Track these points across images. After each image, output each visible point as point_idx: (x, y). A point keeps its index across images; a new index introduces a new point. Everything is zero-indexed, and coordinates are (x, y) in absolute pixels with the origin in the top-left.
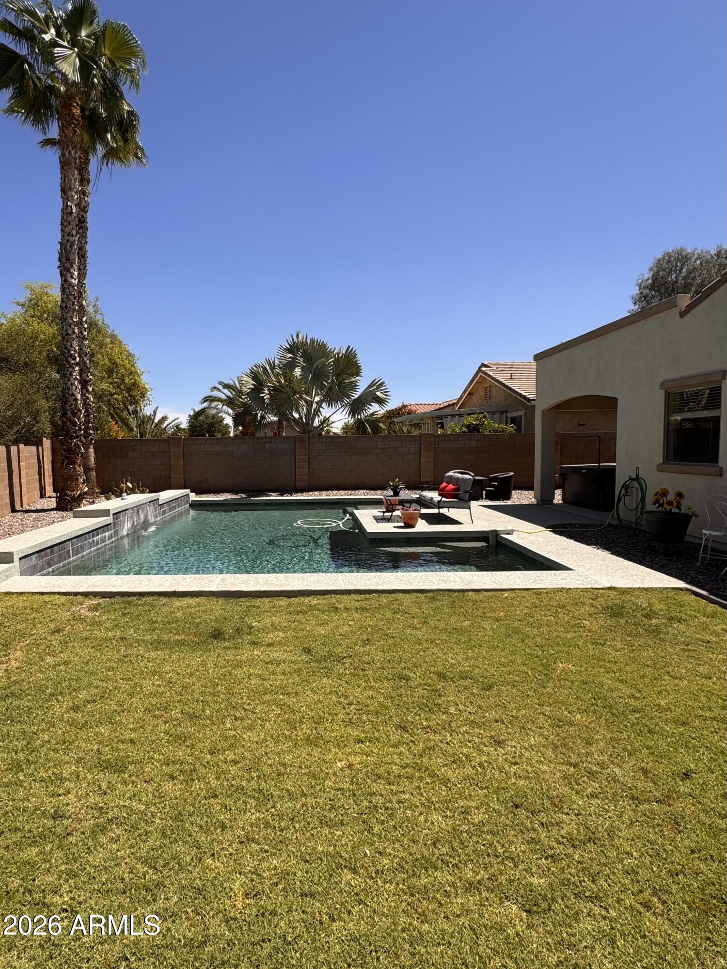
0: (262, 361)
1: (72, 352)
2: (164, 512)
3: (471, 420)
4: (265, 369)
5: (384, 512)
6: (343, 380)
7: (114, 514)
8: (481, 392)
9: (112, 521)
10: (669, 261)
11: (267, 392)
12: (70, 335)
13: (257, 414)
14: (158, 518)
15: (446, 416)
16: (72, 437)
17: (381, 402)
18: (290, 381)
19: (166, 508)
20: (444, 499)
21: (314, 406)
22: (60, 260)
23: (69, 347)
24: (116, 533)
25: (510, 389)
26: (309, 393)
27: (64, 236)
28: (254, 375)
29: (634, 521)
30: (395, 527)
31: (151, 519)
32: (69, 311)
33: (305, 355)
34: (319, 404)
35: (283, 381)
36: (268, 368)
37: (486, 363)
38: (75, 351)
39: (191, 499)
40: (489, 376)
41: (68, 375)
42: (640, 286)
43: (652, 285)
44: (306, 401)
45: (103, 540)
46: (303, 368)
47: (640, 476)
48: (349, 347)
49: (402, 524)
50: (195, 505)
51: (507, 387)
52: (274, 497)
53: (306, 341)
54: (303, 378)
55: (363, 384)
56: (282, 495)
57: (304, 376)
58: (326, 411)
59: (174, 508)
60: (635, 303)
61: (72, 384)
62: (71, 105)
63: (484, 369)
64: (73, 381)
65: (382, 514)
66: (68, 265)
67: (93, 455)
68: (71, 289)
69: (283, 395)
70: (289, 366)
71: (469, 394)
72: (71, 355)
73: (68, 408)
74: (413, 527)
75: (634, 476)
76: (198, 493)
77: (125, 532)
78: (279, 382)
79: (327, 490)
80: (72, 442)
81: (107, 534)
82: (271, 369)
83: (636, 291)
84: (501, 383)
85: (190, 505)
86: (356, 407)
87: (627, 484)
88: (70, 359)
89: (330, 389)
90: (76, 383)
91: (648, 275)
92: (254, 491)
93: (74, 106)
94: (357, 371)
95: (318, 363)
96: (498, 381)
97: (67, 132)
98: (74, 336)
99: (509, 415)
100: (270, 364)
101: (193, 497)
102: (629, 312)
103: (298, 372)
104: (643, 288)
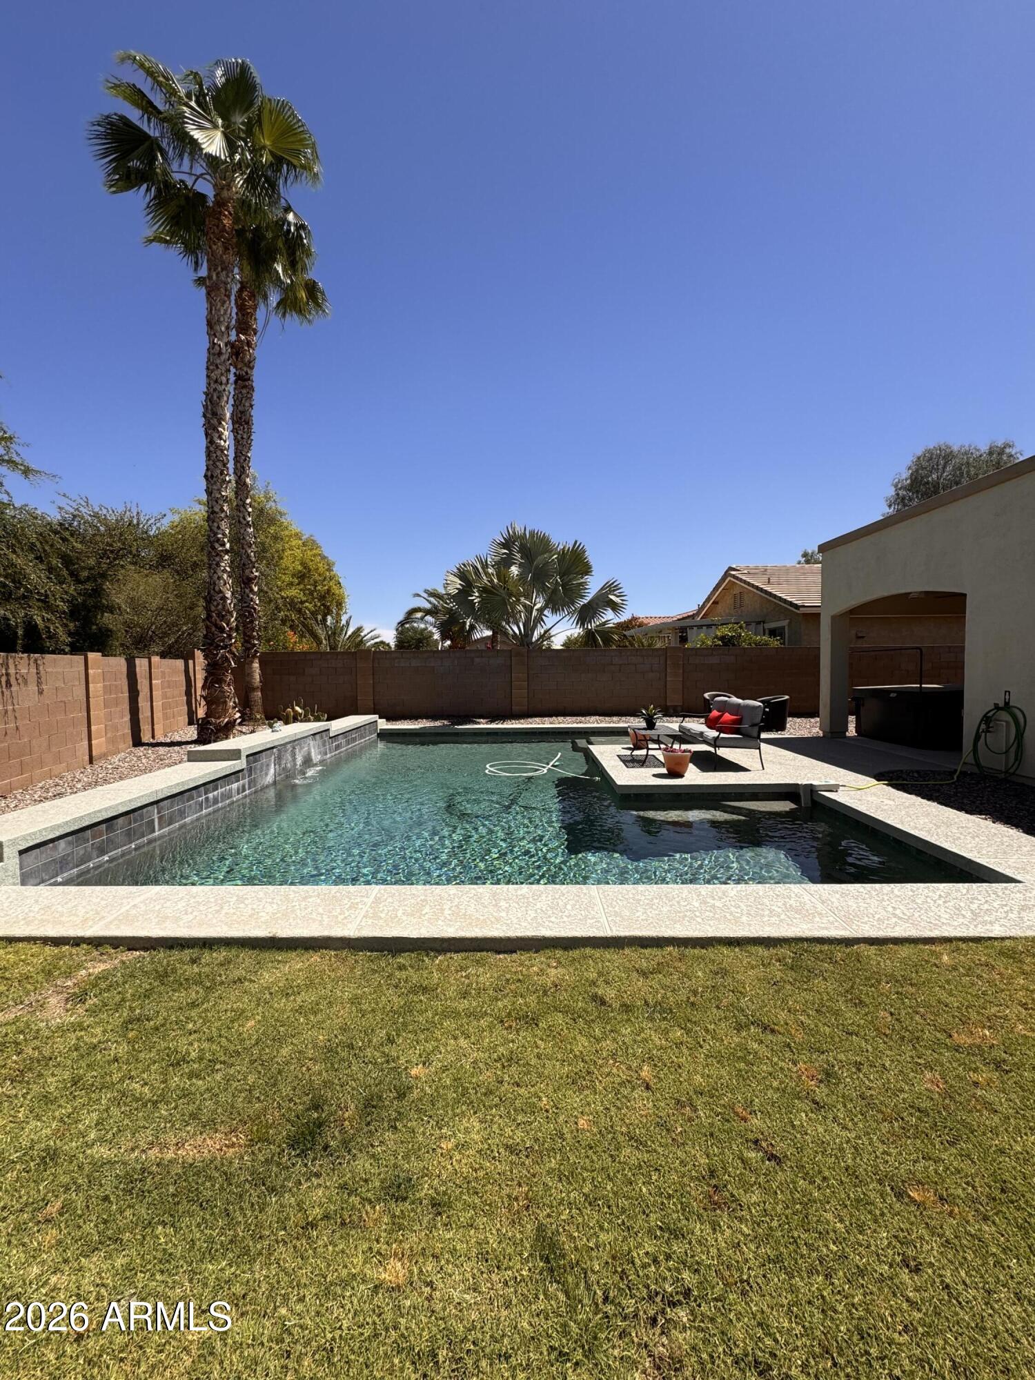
0: (472, 559)
1: (220, 536)
2: (338, 747)
3: (725, 631)
4: (475, 568)
5: (633, 750)
6: (570, 580)
7: (247, 756)
8: (729, 600)
9: (244, 766)
10: (931, 459)
11: (477, 594)
12: (217, 513)
13: (465, 623)
14: (328, 756)
15: (691, 627)
16: (218, 647)
17: (615, 607)
18: (505, 582)
19: (342, 740)
20: (722, 735)
21: (534, 613)
22: (204, 416)
23: (215, 529)
24: (252, 783)
25: (770, 594)
26: (529, 597)
27: (209, 384)
28: (462, 575)
29: (1003, 769)
30: (654, 775)
31: (316, 757)
32: (215, 483)
33: (524, 550)
34: (541, 611)
35: (496, 581)
36: (479, 567)
37: (734, 566)
38: (224, 534)
39: (379, 727)
40: (741, 580)
41: (214, 566)
42: (896, 486)
43: (911, 485)
44: (525, 606)
45: (228, 795)
46: (521, 565)
47: (1011, 704)
48: (576, 542)
49: (664, 771)
50: (385, 735)
51: (766, 592)
52: (483, 725)
53: (525, 534)
54: (520, 580)
55: (593, 585)
56: (492, 722)
57: (522, 576)
58: (550, 619)
59: (354, 740)
60: (890, 506)
61: (219, 578)
62: (220, 213)
63: (733, 573)
64: (220, 574)
65: (629, 752)
66: (215, 422)
67: (258, 671)
68: (219, 453)
69: (498, 598)
70: (505, 563)
71: (713, 602)
72: (218, 540)
73: (213, 608)
74: (681, 776)
75: (1001, 704)
76: (389, 718)
77: (269, 778)
78: (491, 581)
79: (551, 716)
80: (217, 654)
81: (235, 786)
82: (483, 568)
83: (891, 492)
84: (757, 588)
85: (379, 735)
86: (586, 614)
87: (990, 714)
88: (217, 545)
89: (555, 591)
90: (225, 576)
91: (906, 474)
92: (459, 717)
93: (225, 215)
94: (587, 570)
95: (539, 560)
96: (753, 586)
97: (214, 247)
98: (223, 515)
99: (767, 626)
100: (481, 562)
101: (383, 724)
102: (883, 515)
103: (514, 570)
104: (900, 489)
